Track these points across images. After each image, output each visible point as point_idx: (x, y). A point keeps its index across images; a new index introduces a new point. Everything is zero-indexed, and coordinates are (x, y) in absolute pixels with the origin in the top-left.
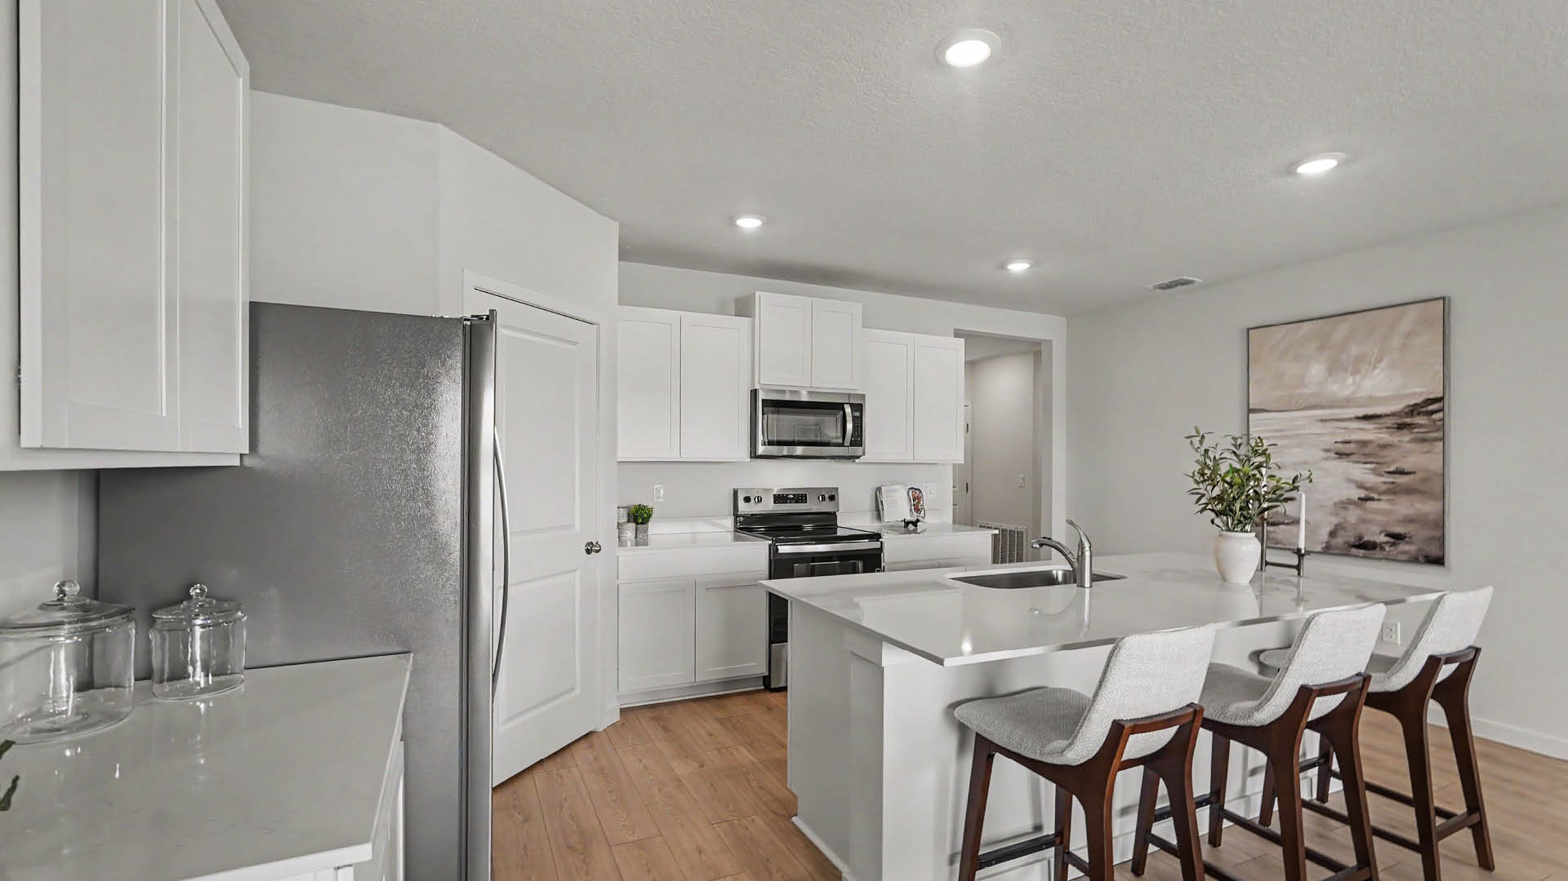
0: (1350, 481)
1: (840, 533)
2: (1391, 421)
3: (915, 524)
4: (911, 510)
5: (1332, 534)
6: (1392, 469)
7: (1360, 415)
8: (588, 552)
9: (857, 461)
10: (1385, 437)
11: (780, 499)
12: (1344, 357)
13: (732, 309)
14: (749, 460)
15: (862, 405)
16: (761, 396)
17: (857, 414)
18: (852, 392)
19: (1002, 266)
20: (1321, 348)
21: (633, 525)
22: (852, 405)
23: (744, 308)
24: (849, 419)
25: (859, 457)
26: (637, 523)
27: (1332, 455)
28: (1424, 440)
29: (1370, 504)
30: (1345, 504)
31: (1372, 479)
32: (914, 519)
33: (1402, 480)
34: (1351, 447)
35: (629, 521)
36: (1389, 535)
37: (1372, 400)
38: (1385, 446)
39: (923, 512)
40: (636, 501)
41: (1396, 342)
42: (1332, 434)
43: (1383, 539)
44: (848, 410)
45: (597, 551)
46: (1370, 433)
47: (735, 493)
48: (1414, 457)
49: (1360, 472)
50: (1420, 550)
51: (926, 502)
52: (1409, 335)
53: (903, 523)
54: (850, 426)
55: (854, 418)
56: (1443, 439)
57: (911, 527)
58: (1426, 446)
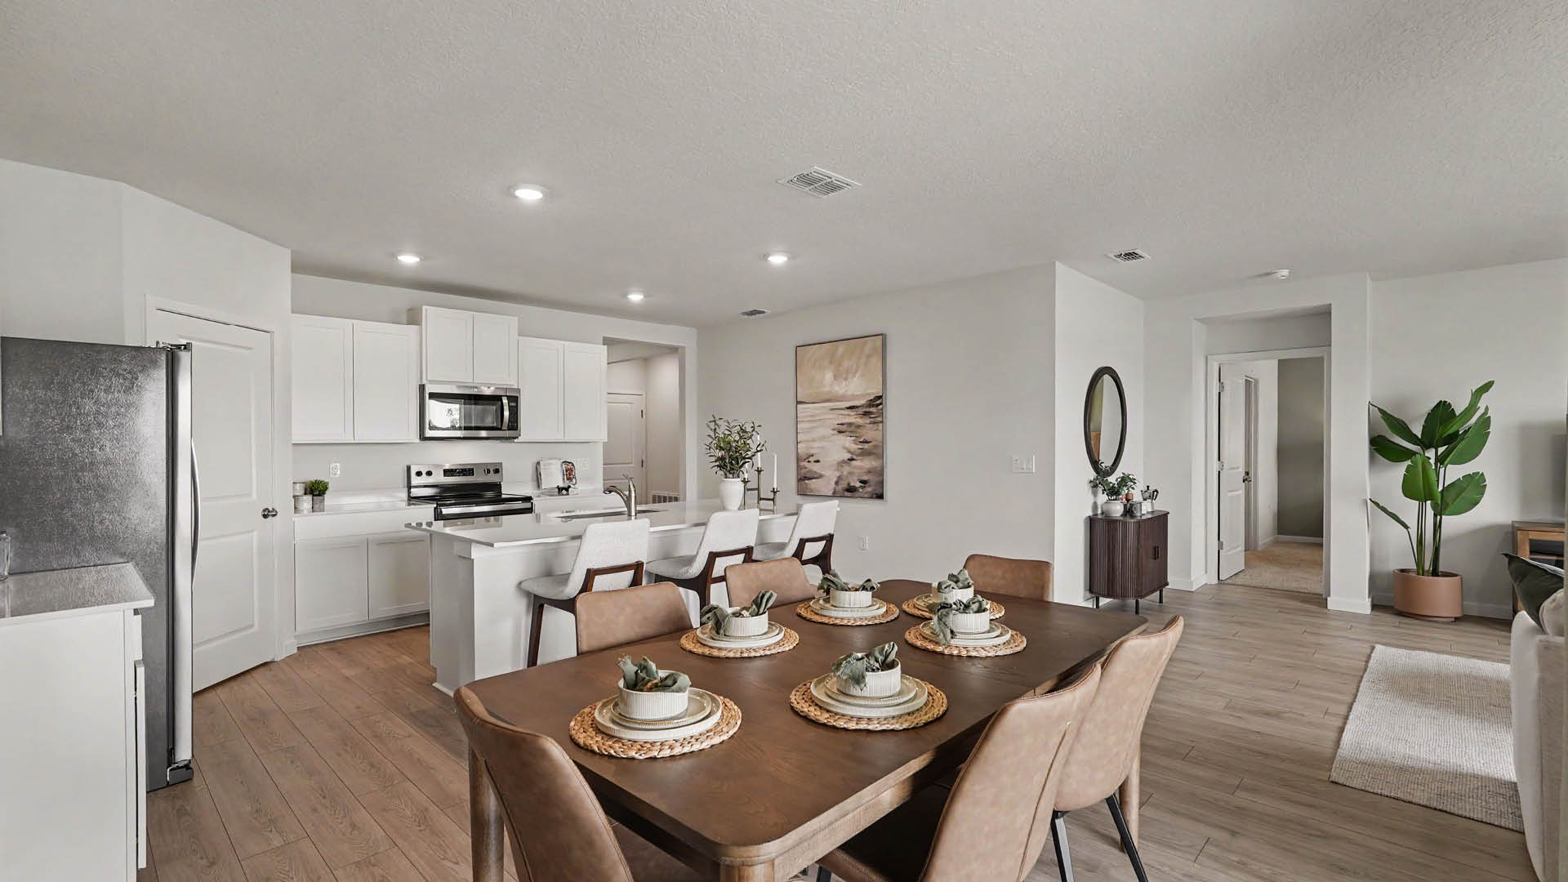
0: (845, 448)
1: (503, 496)
2: (861, 411)
3: (567, 489)
4: (564, 479)
5: (837, 483)
6: (862, 440)
7: (848, 406)
8: (265, 516)
9: (515, 441)
10: (860, 421)
11: (448, 473)
12: (841, 368)
13: (404, 318)
14: (418, 441)
15: (517, 397)
16: (428, 390)
17: (513, 404)
18: (508, 387)
19: (625, 295)
20: (831, 362)
21: (309, 498)
22: (509, 398)
23: (413, 317)
24: (506, 408)
25: (515, 438)
26: (314, 495)
27: (836, 432)
28: (874, 423)
29: (853, 462)
30: (842, 463)
31: (854, 447)
32: (566, 486)
33: (866, 446)
34: (844, 428)
35: (305, 494)
36: (862, 482)
37: (854, 397)
38: (859, 426)
39: (574, 480)
40: (313, 477)
41: (863, 360)
42: (835, 419)
43: (858, 484)
44: (505, 401)
45: (274, 516)
46: (853, 418)
47: (409, 468)
48: (870, 433)
49: (847, 441)
50: (874, 490)
51: (578, 472)
52: (869, 356)
53: (557, 490)
54: (506, 413)
55: (510, 408)
56: (882, 422)
57: (564, 492)
58: (875, 426)
